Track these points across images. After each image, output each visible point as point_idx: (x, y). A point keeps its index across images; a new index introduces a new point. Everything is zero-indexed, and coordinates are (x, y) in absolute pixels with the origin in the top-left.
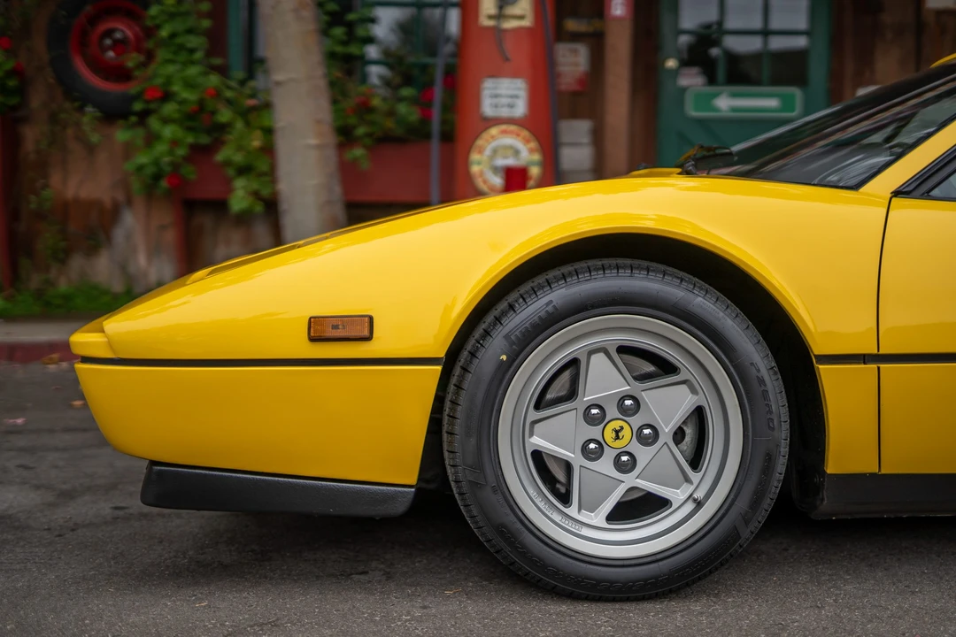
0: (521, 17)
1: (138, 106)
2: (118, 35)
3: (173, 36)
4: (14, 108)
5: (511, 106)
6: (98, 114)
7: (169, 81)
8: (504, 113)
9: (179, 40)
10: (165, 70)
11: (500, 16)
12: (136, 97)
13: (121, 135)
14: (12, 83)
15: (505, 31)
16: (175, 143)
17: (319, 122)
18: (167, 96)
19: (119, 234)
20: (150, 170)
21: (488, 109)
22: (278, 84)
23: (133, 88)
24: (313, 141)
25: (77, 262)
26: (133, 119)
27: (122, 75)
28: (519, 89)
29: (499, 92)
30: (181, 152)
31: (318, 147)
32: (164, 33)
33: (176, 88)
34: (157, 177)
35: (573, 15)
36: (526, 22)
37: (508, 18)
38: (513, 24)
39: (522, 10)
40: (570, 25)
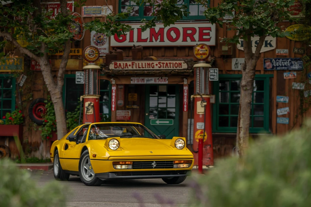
0: (91, 113)
1: (44, 123)
2: (41, 109)
3: (50, 110)
4: (22, 123)
6: (37, 125)
7: (47, 119)
9: (51, 111)
10: (47, 117)
11: (87, 112)
12: (43, 122)
13: (40, 129)
14: (22, 119)
15: (88, 115)
16: (47, 131)
17: (63, 129)
18: (48, 122)
19: (41, 148)
20: (45, 136)
22: (57, 122)
23: (43, 120)
24: (62, 132)
25: (33, 153)
26: (42, 126)
27: (41, 117)
30: (49, 132)
31: (63, 133)
32: (48, 110)
33: (48, 120)
34: (46, 137)
35: (128, 105)
36: (92, 113)
37: (88, 113)
38: (90, 114)
39: (91, 111)
40: (127, 107)
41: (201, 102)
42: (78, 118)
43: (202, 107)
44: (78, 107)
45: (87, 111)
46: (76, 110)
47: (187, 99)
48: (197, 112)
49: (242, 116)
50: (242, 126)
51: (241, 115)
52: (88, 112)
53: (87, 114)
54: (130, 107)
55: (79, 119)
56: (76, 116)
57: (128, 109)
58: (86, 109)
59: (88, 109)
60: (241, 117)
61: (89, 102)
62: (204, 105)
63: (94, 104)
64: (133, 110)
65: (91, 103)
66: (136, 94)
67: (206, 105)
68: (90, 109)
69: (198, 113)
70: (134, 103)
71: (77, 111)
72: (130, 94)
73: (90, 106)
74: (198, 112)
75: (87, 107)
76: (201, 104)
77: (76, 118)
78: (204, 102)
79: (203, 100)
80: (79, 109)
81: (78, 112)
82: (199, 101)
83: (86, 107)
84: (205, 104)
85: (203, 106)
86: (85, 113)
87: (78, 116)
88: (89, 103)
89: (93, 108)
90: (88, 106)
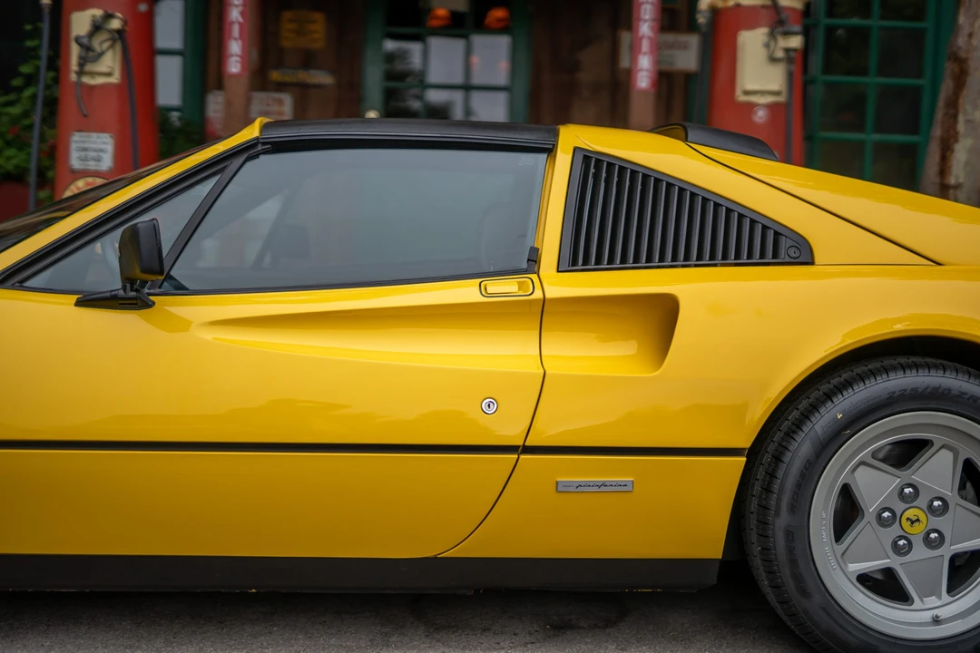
0: (109, 74)
5: (98, 160)
8: (92, 166)
11: (81, 73)
15: (92, 88)
21: (75, 162)
28: (105, 143)
29: (86, 145)
35: (279, 65)
36: (115, 79)
37: (93, 74)
38: (100, 80)
39: (108, 67)
40: (275, 75)
41: (772, 35)
42: (26, 122)
43: (773, 60)
44: (26, 69)
45: (83, 62)
46: (17, 82)
47: (654, 20)
48: (738, 92)
49: (968, 122)
50: (961, 180)
51: (961, 118)
52: (89, 67)
53: (86, 80)
54: (288, 79)
55: (30, 127)
56: (15, 110)
57: (281, 87)
58: (75, 51)
59: (87, 48)
60: (961, 127)
61: (98, 12)
62: (787, 50)
63: (125, 22)
64: (303, 92)
65: (108, 16)
66: (319, 17)
67: (795, 50)
68: (101, 54)
69: (742, 98)
70: (308, 60)
71: (20, 90)
72: (287, 15)
73: (102, 36)
74: (747, 93)
75: (85, 41)
76: (767, 45)
77: (15, 120)
78: (787, 34)
79: (781, 22)
80: (30, 80)
81: (28, 93)
82: (752, 26)
83: (77, 40)
84: (796, 42)
85: (780, 54)
86: (73, 77)
87: (26, 114)
88: (94, 16)
89: (118, 46)
90: (91, 35)
